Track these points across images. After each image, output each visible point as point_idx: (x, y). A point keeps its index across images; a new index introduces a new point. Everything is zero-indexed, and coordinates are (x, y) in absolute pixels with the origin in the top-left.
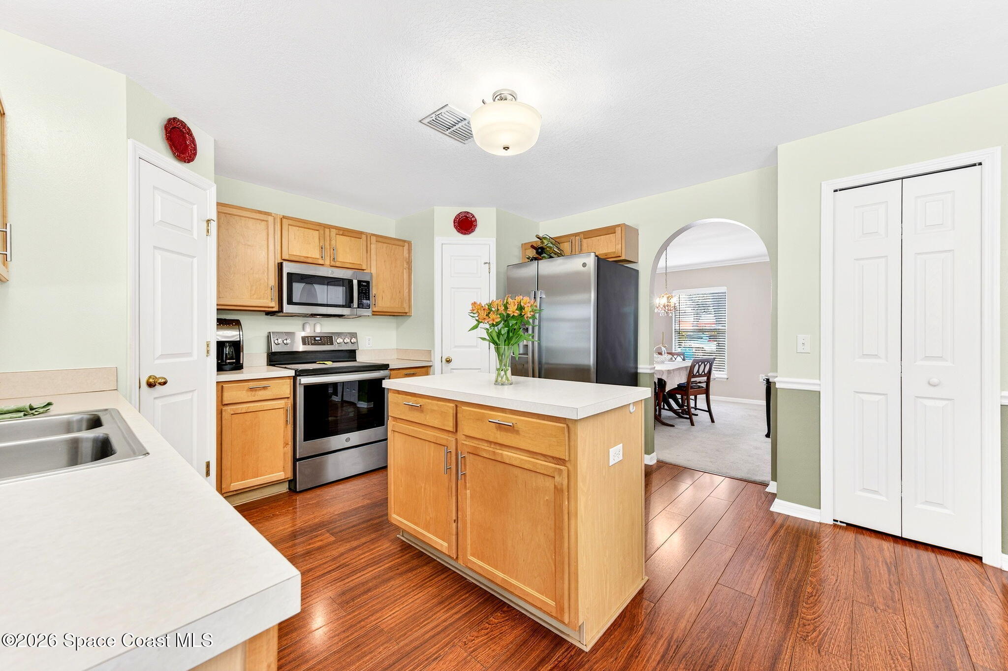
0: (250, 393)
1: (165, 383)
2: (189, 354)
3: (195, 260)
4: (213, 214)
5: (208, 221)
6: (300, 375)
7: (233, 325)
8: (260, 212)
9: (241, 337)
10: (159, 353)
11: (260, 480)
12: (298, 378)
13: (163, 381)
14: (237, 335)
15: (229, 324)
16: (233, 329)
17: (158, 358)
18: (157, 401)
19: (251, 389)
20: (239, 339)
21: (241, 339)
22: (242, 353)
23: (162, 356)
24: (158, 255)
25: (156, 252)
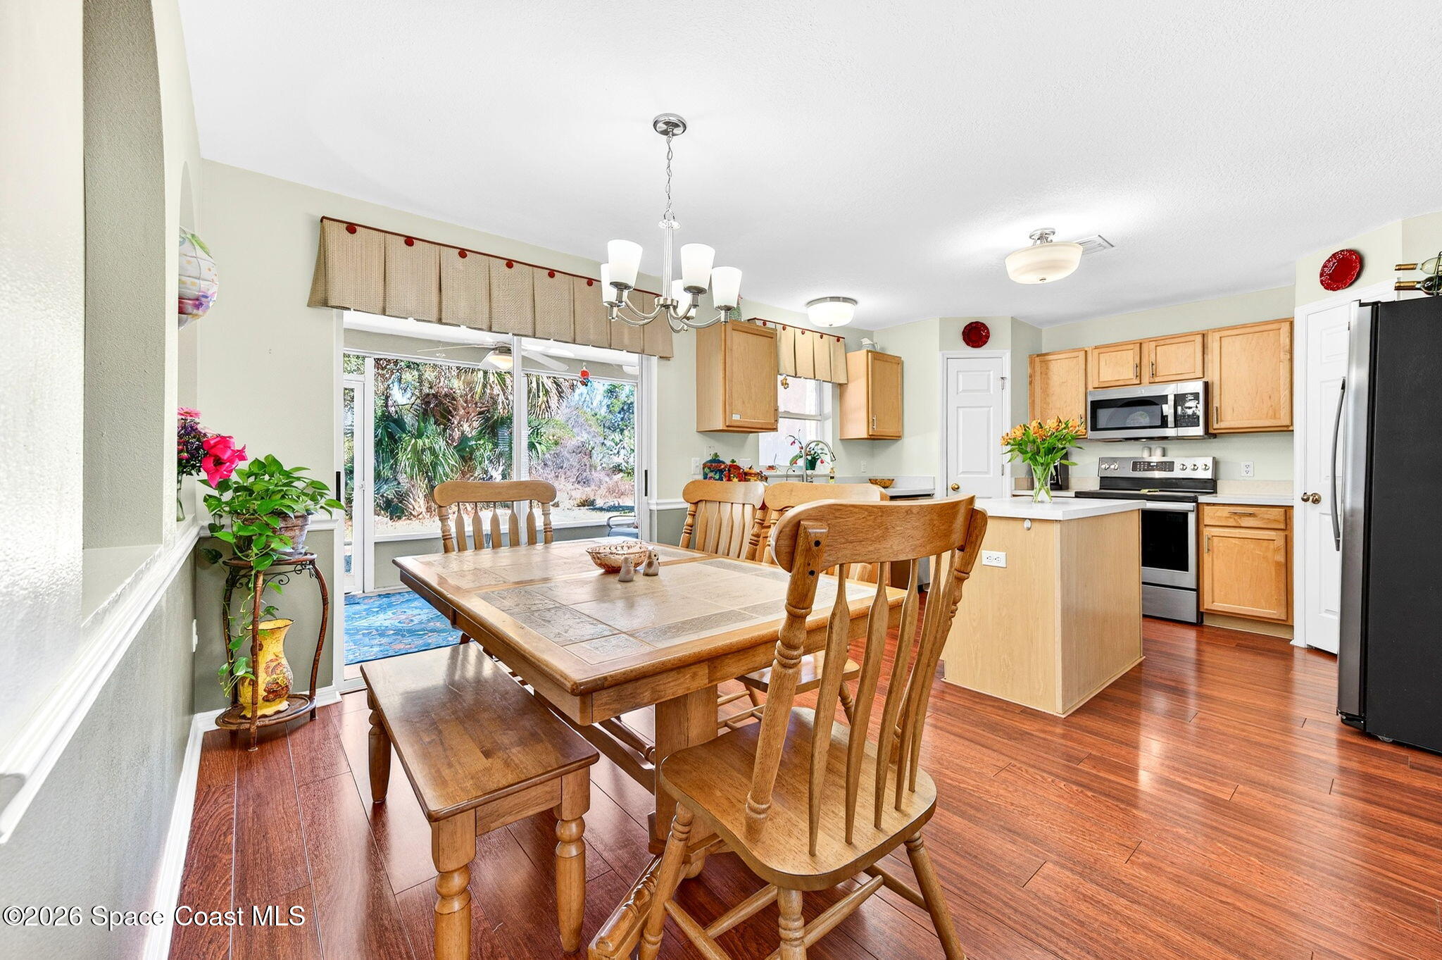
13: (956, 487)
17: (959, 473)
24: (961, 411)
25: (959, 409)
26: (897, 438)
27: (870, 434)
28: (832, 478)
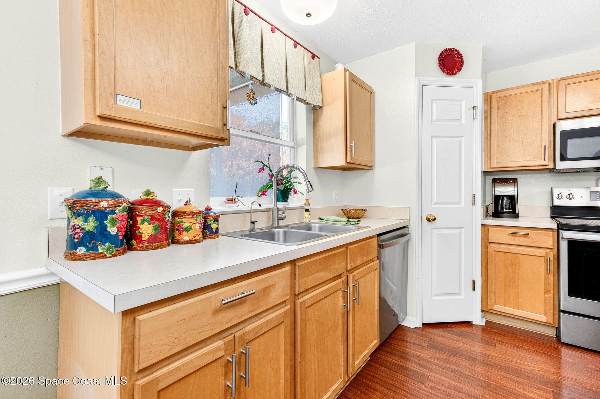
0: (510, 237)
1: (434, 220)
2: (459, 203)
3: (463, 138)
4: (479, 101)
5: (474, 108)
6: (562, 229)
7: (510, 182)
8: (535, 84)
9: (516, 192)
10: (435, 200)
11: (521, 313)
12: (561, 232)
13: (433, 218)
14: (513, 190)
15: (507, 182)
16: (510, 185)
17: (434, 204)
18: (434, 231)
19: (512, 234)
20: (514, 194)
21: (516, 194)
22: (516, 205)
23: (436, 203)
24: (435, 140)
25: (433, 139)
26: (370, 167)
27: (348, 161)
28: (307, 211)
